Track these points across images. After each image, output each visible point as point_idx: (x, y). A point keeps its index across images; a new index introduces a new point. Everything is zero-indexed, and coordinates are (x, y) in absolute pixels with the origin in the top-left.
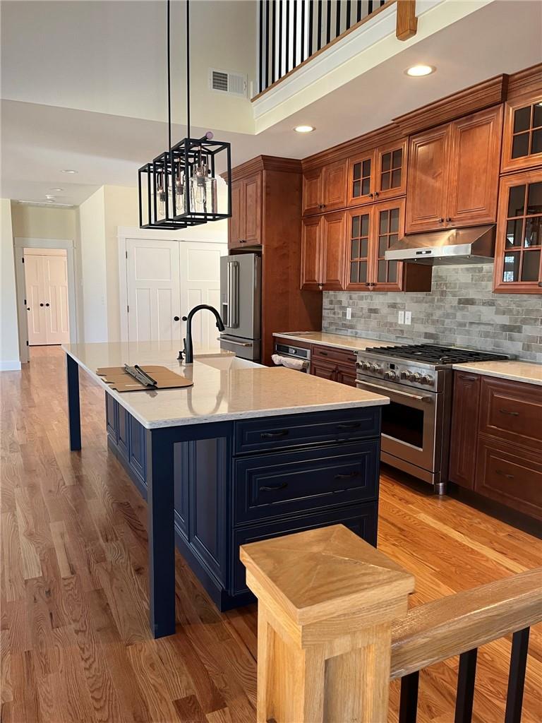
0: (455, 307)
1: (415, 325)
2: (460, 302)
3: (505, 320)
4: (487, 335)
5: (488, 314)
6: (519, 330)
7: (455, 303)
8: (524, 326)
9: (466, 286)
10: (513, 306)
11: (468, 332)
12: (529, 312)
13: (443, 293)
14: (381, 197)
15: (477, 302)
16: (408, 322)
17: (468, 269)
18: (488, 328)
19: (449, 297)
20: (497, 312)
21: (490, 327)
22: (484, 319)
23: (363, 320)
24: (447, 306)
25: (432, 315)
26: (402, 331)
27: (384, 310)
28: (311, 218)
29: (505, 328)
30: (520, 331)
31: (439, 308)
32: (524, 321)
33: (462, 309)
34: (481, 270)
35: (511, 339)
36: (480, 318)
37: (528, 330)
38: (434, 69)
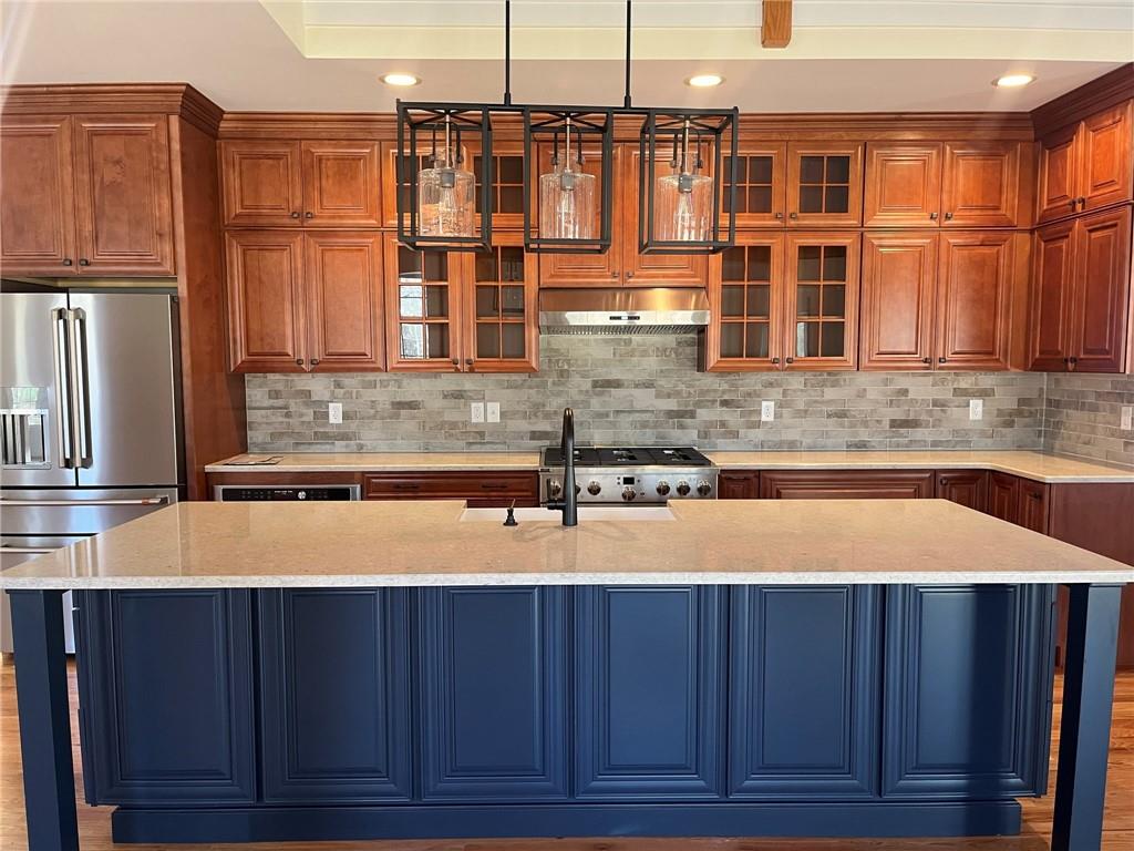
0: (587, 391)
1: (509, 422)
2: (595, 384)
3: (672, 404)
4: (644, 425)
5: (644, 399)
6: (692, 415)
7: (587, 385)
8: (698, 411)
9: (605, 363)
10: (682, 387)
11: (614, 425)
12: (703, 393)
13: (563, 374)
15: (626, 383)
16: (494, 418)
17: (606, 341)
19: (576, 379)
20: (658, 396)
21: (649, 415)
22: (638, 406)
23: (378, 423)
24: (574, 392)
25: (544, 405)
26: (481, 434)
27: (437, 404)
29: (670, 414)
30: (694, 417)
31: (559, 394)
32: (699, 404)
33: (601, 394)
34: (630, 340)
35: (681, 427)
36: (632, 405)
37: (704, 414)
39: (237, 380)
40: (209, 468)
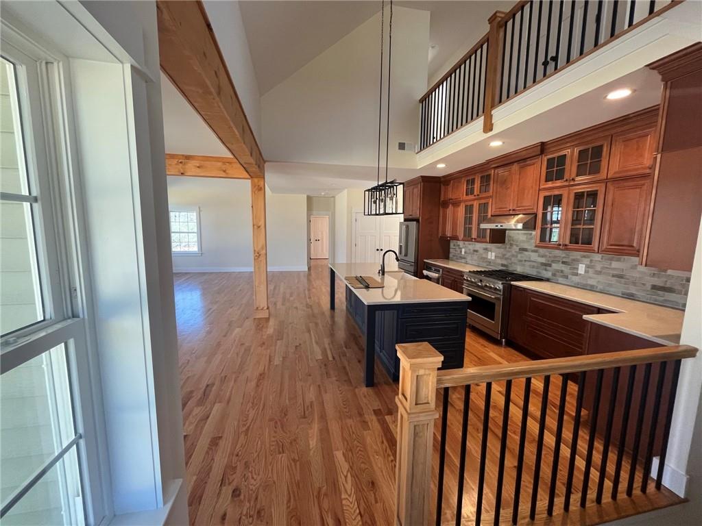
0: (517, 252)
1: (497, 259)
2: (520, 249)
3: (543, 260)
4: (533, 267)
5: (534, 256)
6: (550, 265)
7: (518, 250)
8: (553, 264)
9: (523, 242)
10: (547, 254)
11: (524, 265)
12: (555, 257)
13: (511, 245)
14: (480, 196)
15: (528, 250)
16: (493, 258)
17: (525, 234)
18: (534, 264)
19: (515, 247)
20: (539, 256)
22: (532, 259)
23: (470, 255)
24: (513, 251)
25: (505, 255)
26: (490, 262)
27: (481, 251)
28: (445, 204)
29: (543, 264)
30: (550, 266)
31: (509, 252)
32: (553, 261)
33: (520, 253)
34: (531, 234)
35: (546, 270)
36: (530, 258)
37: (555, 266)
38: (504, 143)
39: (448, 242)
40: (425, 260)
